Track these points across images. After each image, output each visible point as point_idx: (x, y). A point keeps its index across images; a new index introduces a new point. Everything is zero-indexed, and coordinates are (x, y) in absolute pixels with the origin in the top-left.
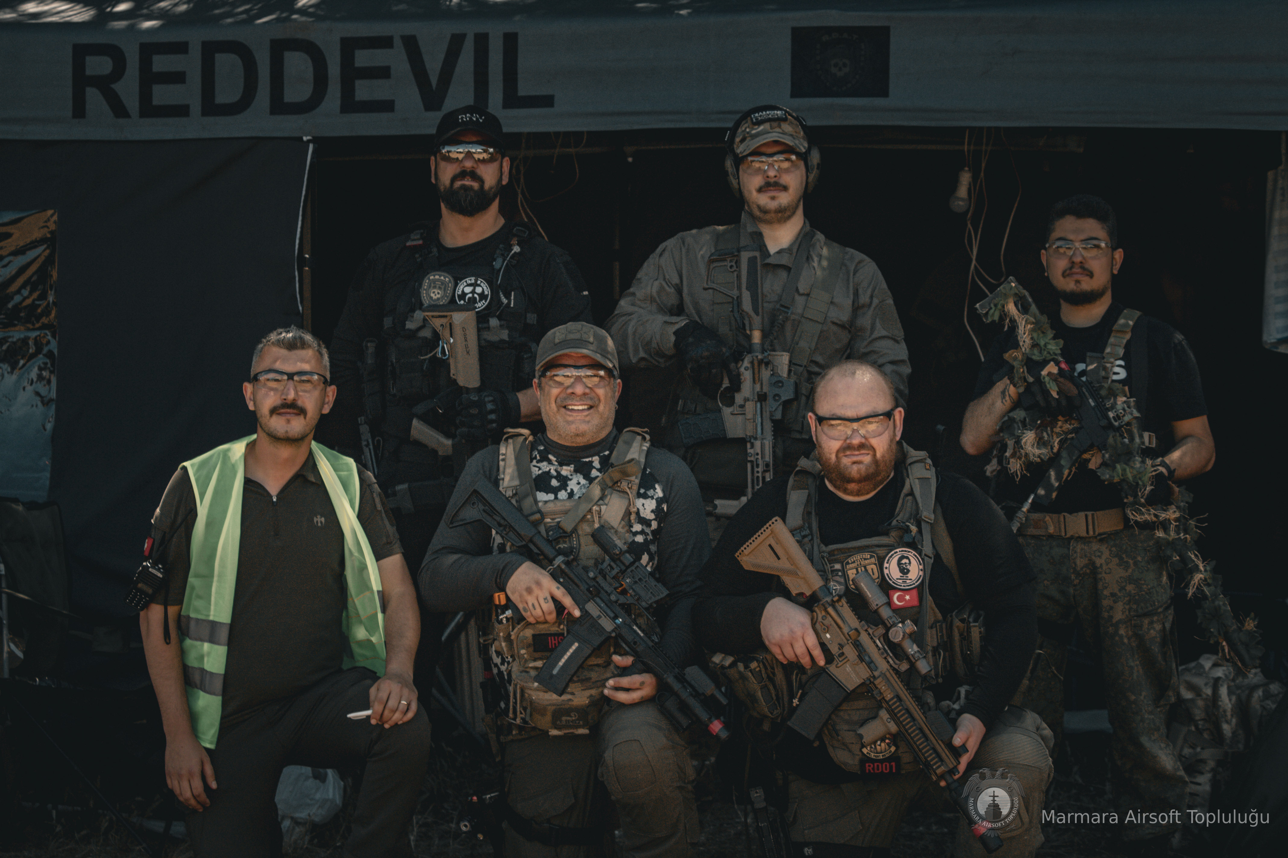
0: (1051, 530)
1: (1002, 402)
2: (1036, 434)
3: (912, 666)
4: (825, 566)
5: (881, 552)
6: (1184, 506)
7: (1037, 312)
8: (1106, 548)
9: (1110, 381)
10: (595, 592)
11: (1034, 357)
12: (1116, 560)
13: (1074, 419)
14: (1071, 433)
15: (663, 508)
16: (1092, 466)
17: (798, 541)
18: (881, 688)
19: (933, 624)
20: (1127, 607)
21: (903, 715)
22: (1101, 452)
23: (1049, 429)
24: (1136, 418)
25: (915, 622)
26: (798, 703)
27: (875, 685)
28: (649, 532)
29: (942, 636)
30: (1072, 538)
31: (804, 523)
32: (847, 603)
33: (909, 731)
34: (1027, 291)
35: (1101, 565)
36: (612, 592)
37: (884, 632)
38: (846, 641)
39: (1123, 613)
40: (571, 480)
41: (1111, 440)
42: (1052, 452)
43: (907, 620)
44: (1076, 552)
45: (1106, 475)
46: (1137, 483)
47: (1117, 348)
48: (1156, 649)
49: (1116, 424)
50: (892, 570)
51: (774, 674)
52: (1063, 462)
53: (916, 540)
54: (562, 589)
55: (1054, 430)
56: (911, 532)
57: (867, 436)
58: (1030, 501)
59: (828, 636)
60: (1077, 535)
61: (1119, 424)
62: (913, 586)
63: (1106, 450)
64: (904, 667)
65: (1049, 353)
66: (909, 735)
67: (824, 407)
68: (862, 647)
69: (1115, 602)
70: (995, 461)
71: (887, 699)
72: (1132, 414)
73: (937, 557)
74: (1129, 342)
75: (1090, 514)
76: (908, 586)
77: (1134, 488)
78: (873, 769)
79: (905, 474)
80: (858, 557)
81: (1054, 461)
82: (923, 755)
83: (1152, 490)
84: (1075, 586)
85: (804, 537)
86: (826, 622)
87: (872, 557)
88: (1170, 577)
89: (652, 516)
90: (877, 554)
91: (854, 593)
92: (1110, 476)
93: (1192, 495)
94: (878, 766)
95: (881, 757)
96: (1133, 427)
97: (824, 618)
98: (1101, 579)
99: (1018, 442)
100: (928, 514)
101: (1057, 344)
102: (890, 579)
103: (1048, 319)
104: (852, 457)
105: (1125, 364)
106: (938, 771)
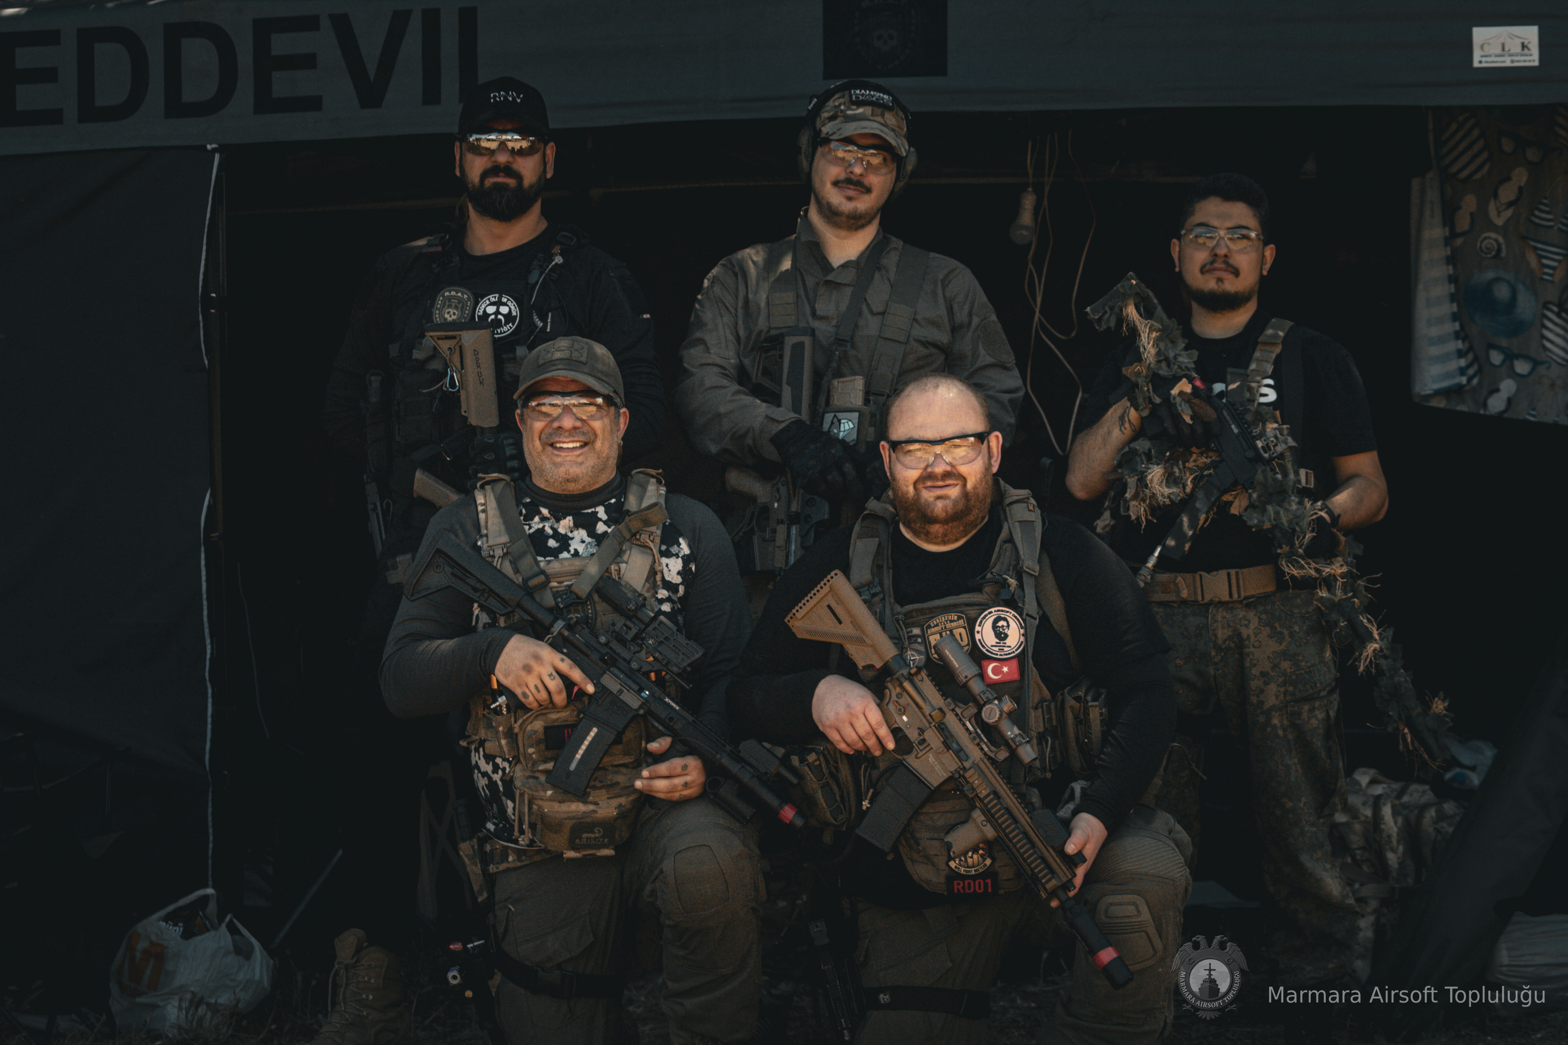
0: (1185, 594)
1: (1121, 430)
2: (1165, 468)
3: (1013, 755)
4: (900, 631)
5: (972, 612)
6: (1352, 561)
7: (1164, 317)
8: (1255, 615)
9: (1256, 405)
10: (610, 662)
11: (1161, 372)
12: (1267, 630)
13: (1212, 450)
14: (1208, 469)
15: (691, 568)
16: (1234, 510)
17: (865, 601)
18: (974, 782)
19: (1039, 703)
20: (1282, 689)
21: (1002, 815)
22: (1247, 492)
23: (1180, 462)
24: (1291, 448)
25: (1017, 699)
26: (869, 806)
27: (965, 778)
28: (676, 600)
29: (1050, 719)
30: (1211, 603)
31: (873, 578)
32: (928, 676)
33: (1011, 836)
34: (1152, 290)
35: (1249, 636)
36: (631, 659)
37: (976, 711)
38: (928, 725)
39: (1277, 697)
40: (572, 539)
41: (1259, 477)
42: (1185, 492)
43: (1004, 695)
44: (1216, 621)
45: (1254, 520)
46: (1294, 530)
47: (1265, 364)
48: (1318, 743)
49: (1266, 455)
50: (986, 634)
51: (837, 769)
52: (1198, 505)
53: (1016, 597)
54: (567, 660)
55: (1187, 465)
56: (1009, 586)
57: (954, 463)
58: (1156, 554)
59: (905, 718)
60: (1217, 600)
61: (1270, 455)
62: (1013, 655)
63: (1254, 489)
64: (1003, 755)
65: (1180, 367)
66: (1011, 841)
67: (899, 430)
68: (949, 732)
69: (1266, 684)
70: (1107, 514)
71: (982, 796)
72: (1286, 443)
73: (1044, 620)
74: (1279, 356)
75: (1233, 572)
76: (1006, 655)
77: (1290, 535)
78: (963, 888)
79: (1002, 517)
80: (943, 618)
81: (1186, 504)
82: (1029, 865)
83: (1314, 538)
84: (1216, 664)
85: (874, 595)
86: (902, 701)
87: (959, 618)
88: (1333, 651)
89: (677, 580)
90: (966, 615)
91: (938, 664)
92: (1259, 521)
93: (1362, 547)
94: (969, 884)
95: (973, 873)
96: (1286, 460)
97: (899, 696)
98: (1248, 654)
99: (1142, 482)
100: (1030, 561)
101: (1189, 357)
102: (983, 646)
103: (1178, 325)
104: (934, 490)
105: (1275, 383)
106: (1048, 886)
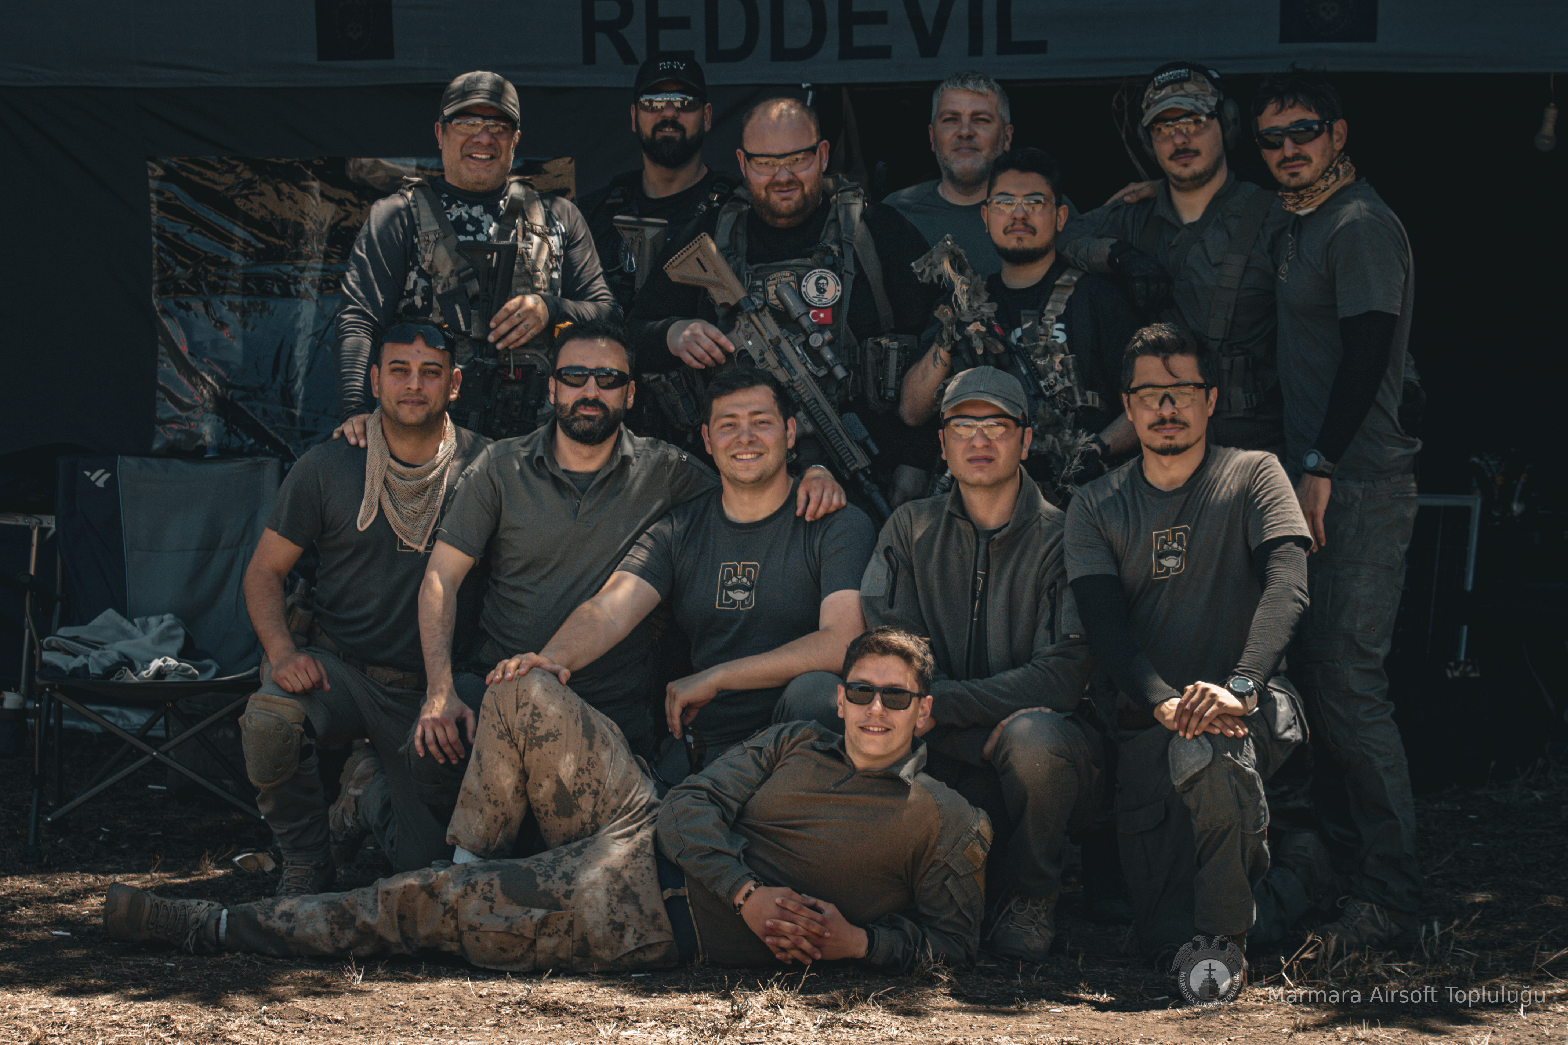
1: (936, 368)
4: (749, 282)
5: (801, 271)
18: (800, 390)
21: (820, 416)
32: (770, 312)
33: (825, 431)
37: (804, 339)
47: (1059, 304)
50: (810, 288)
53: (835, 261)
57: (794, 172)
59: (750, 343)
62: (830, 303)
64: (822, 373)
65: (982, 316)
68: (783, 354)
71: (805, 401)
74: (1071, 298)
76: (824, 304)
80: (779, 274)
86: (749, 330)
87: (791, 275)
90: (796, 273)
97: (747, 326)
102: (808, 297)
104: (780, 193)
105: (1066, 327)
